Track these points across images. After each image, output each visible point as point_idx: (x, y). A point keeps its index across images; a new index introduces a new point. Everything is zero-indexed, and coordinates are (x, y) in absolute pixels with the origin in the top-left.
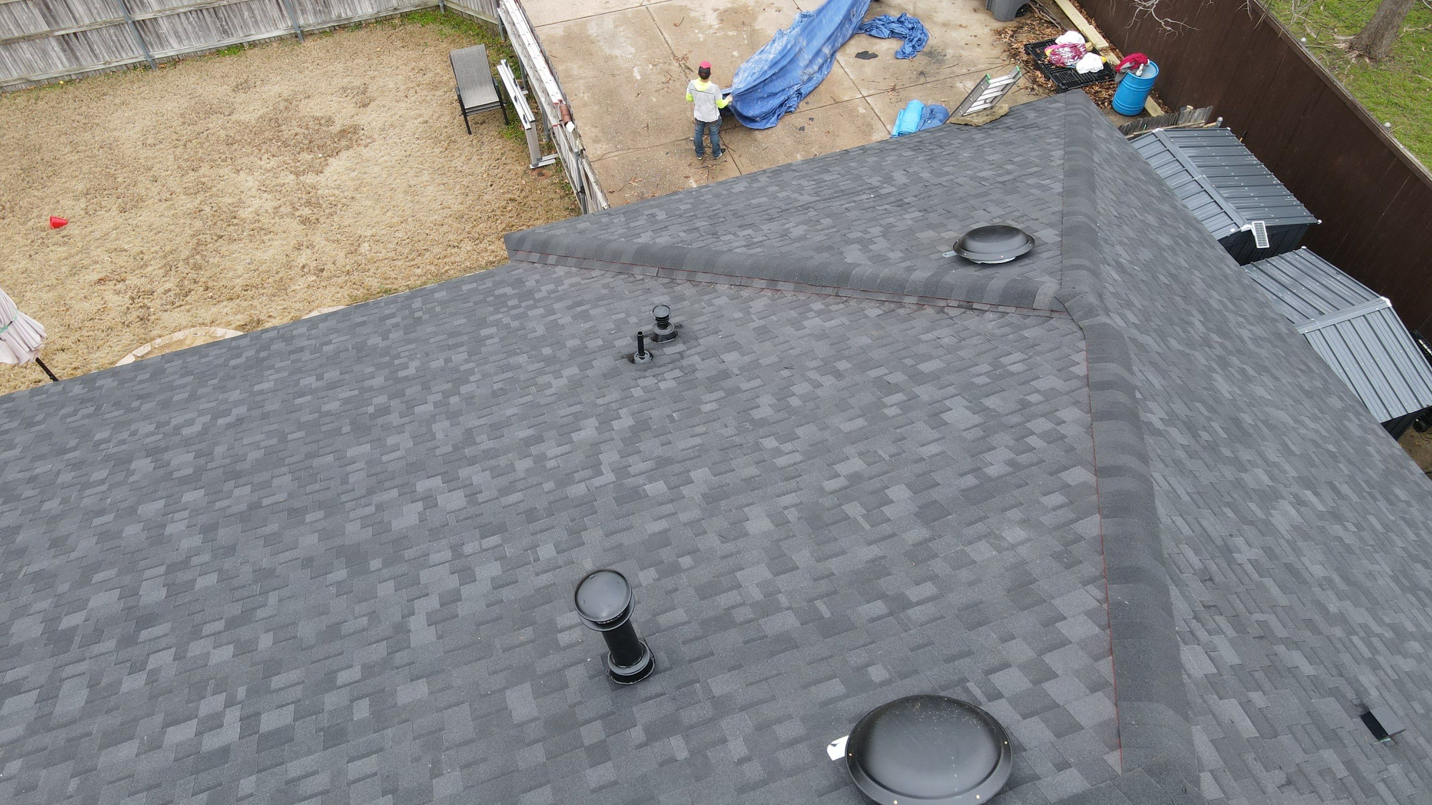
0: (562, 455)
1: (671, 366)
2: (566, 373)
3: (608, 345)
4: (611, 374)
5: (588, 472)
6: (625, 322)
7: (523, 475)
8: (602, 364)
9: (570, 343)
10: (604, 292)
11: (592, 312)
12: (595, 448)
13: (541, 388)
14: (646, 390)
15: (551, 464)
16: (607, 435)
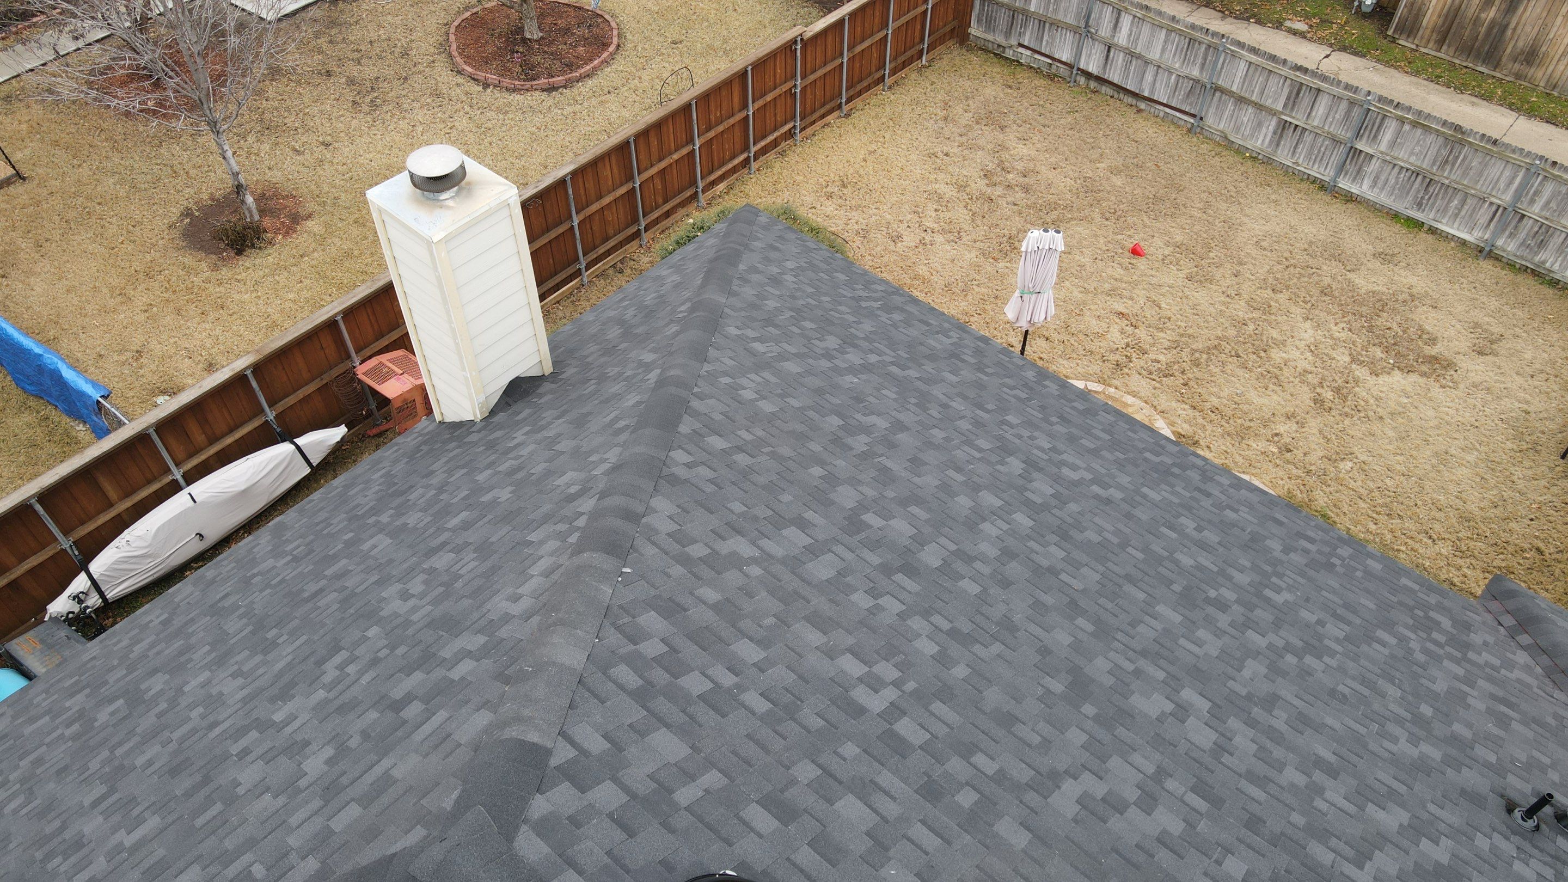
0: (1339, 809)
1: (1548, 859)
2: (1425, 748)
3: (1499, 770)
4: (1473, 798)
5: (1350, 853)
6: (1543, 769)
7: (1284, 783)
8: (1471, 778)
9: (1457, 728)
10: (1550, 720)
11: (1515, 725)
12: (1380, 840)
13: (1383, 734)
14: (1494, 849)
15: (1319, 803)
16: (1405, 843)
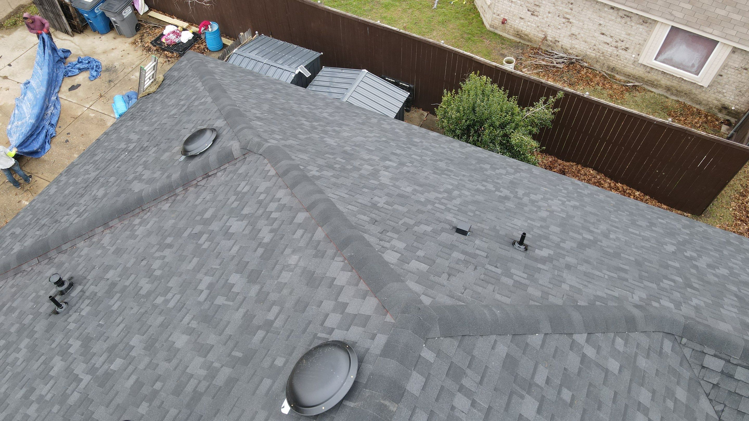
0: (52, 388)
1: (81, 301)
2: (22, 345)
3: (37, 315)
4: (49, 328)
5: (74, 385)
6: (38, 297)
7: (36, 415)
8: (40, 326)
9: (13, 330)
10: (13, 290)
11: (14, 305)
12: (68, 370)
13: (13, 364)
14: (75, 322)
15: (48, 398)
16: (71, 359)
